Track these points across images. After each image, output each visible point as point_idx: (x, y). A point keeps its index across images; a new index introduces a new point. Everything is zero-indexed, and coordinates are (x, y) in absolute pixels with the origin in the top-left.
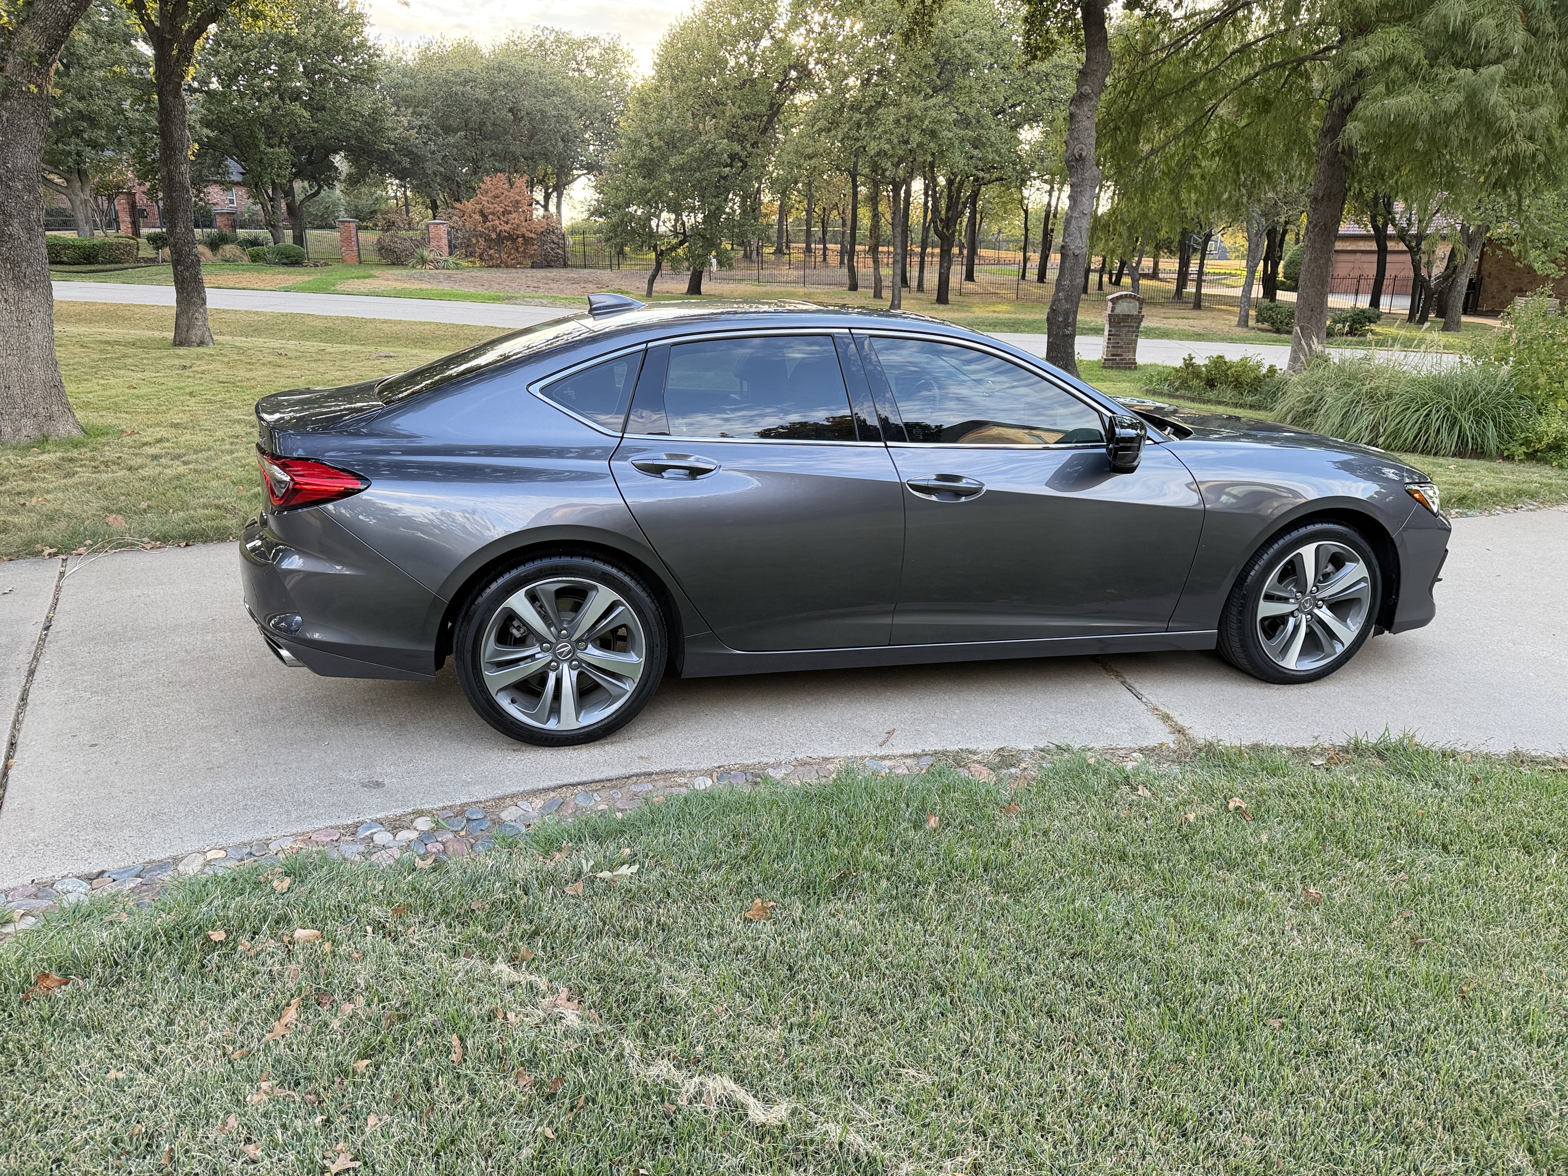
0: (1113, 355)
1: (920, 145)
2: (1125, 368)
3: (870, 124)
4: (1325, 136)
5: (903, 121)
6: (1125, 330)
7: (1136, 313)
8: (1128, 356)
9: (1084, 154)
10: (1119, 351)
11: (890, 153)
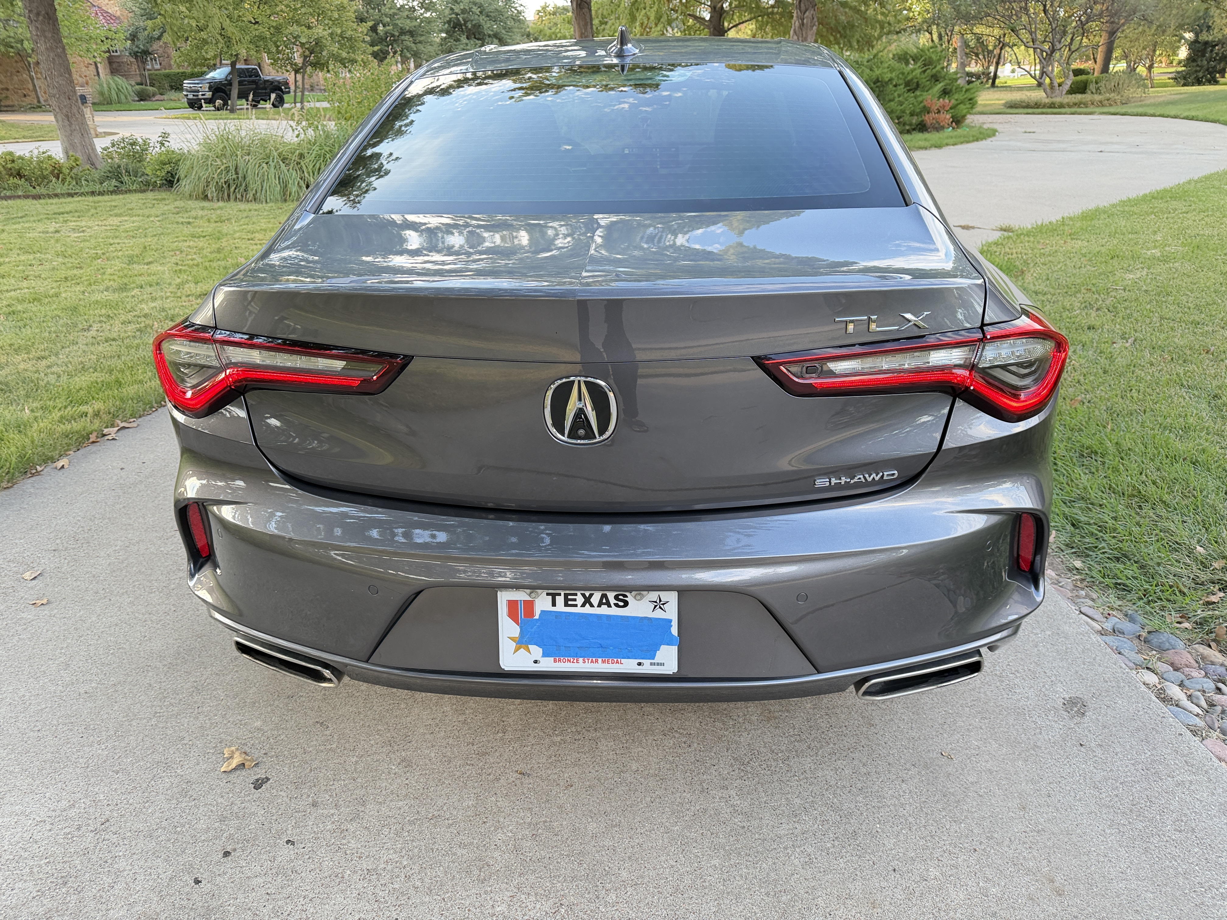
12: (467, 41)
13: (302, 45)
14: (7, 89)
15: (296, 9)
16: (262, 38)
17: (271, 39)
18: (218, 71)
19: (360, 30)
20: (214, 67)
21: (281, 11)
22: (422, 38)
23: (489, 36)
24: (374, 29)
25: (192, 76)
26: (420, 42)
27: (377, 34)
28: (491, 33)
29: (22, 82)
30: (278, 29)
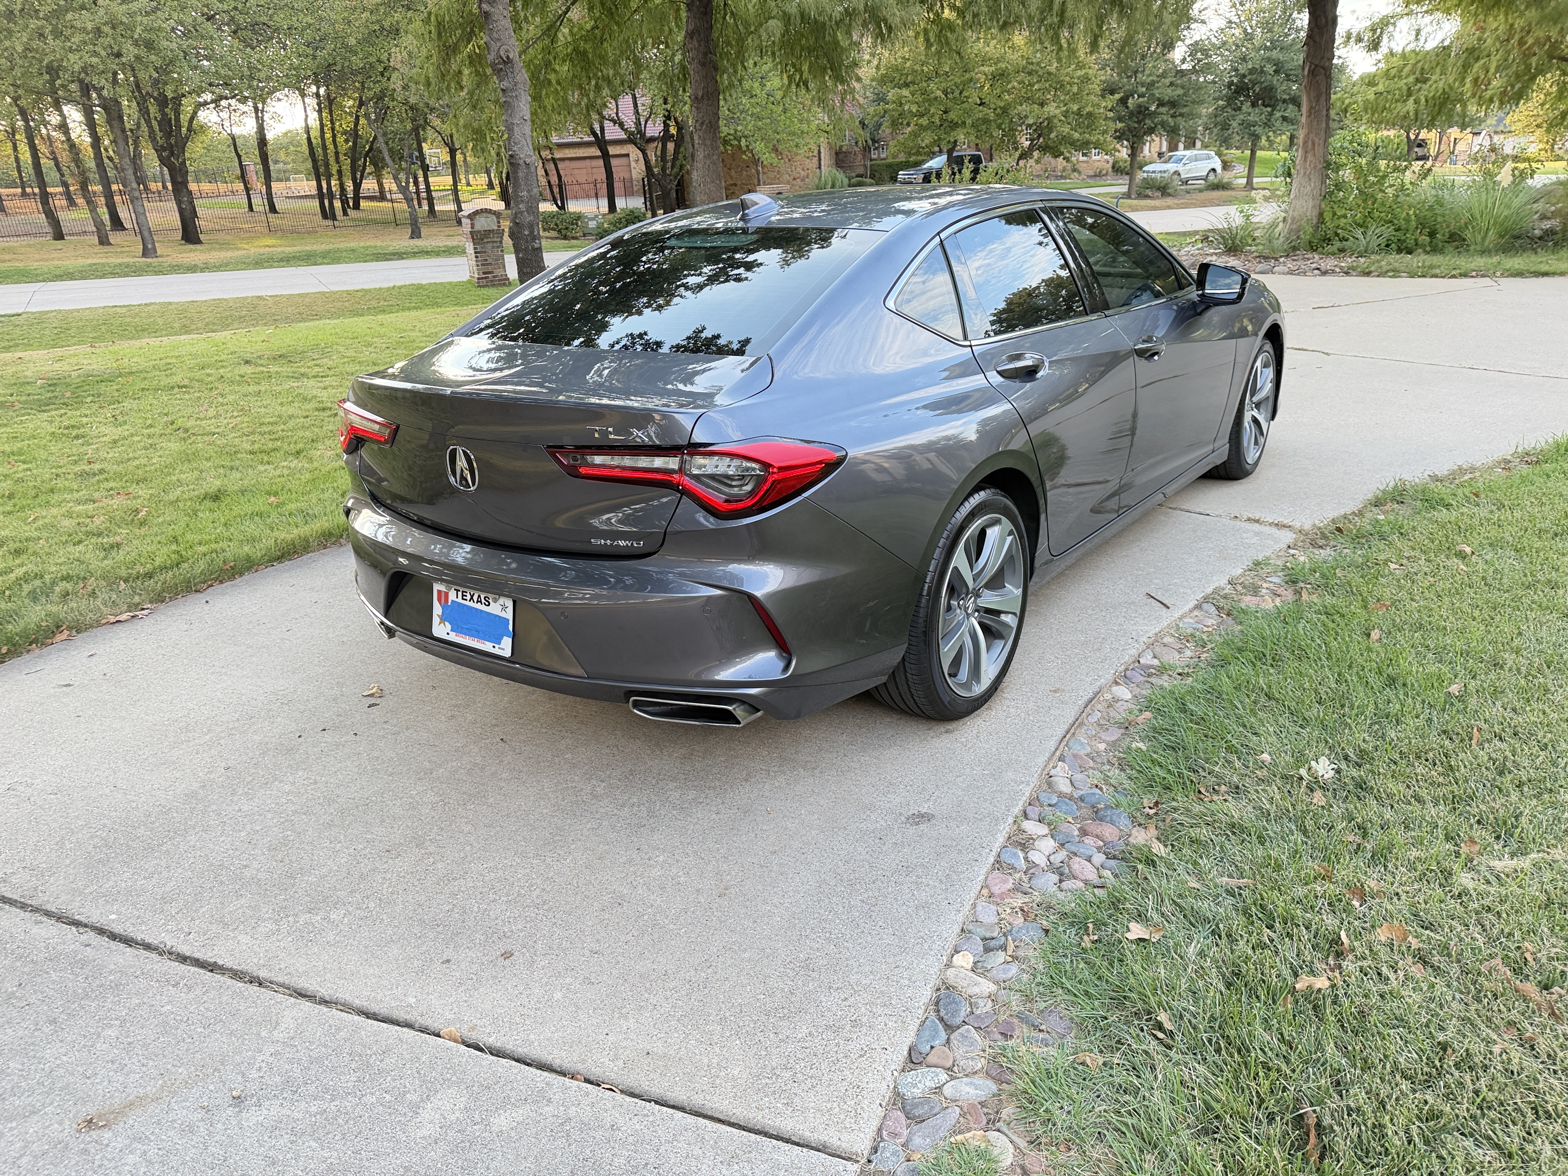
0: (484, 273)
1: (138, 58)
2: (501, 285)
3: (57, 34)
4: (692, 38)
5: (106, 29)
6: (490, 246)
7: (496, 228)
8: (499, 272)
9: (511, 57)
10: (490, 268)
11: (101, 67)
12: (1250, 110)
13: (1029, 126)
14: (735, 185)
15: (1031, 85)
16: (986, 121)
17: (995, 121)
18: (937, 159)
19: (1104, 104)
20: (932, 155)
21: (1013, 88)
22: (1185, 110)
23: (1284, 101)
24: (1123, 101)
25: (906, 165)
26: (1182, 115)
27: (1127, 107)
28: (1286, 97)
29: (749, 177)
30: (1005, 110)
